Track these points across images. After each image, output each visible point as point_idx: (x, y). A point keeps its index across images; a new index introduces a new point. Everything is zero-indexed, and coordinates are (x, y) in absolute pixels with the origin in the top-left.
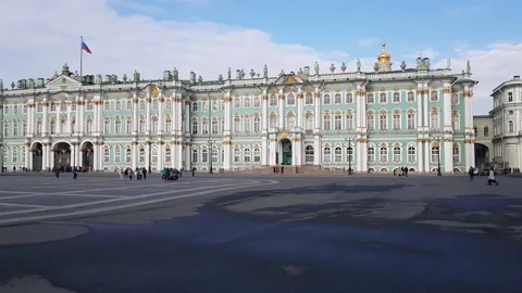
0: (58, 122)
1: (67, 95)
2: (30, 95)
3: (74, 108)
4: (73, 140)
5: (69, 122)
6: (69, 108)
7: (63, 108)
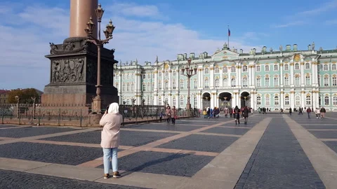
0: (221, 80)
1: (228, 62)
2: (200, 63)
3: (233, 70)
4: (235, 91)
5: (229, 79)
6: (229, 71)
7: (225, 71)
